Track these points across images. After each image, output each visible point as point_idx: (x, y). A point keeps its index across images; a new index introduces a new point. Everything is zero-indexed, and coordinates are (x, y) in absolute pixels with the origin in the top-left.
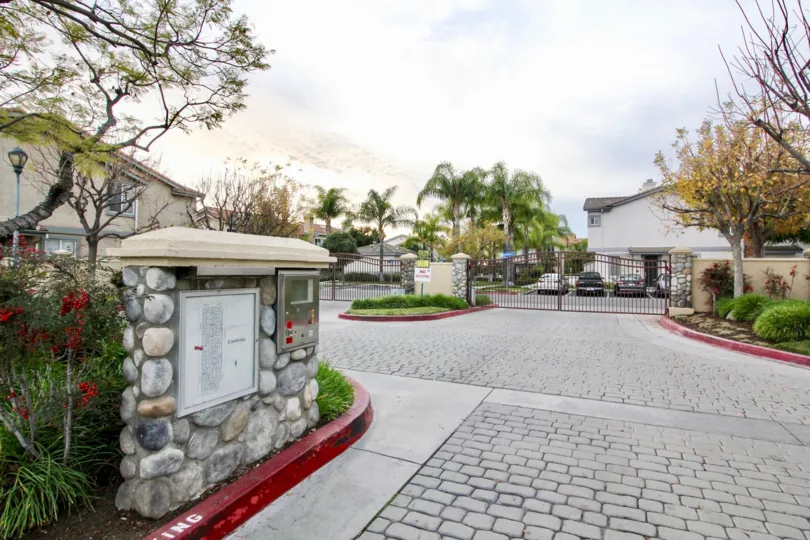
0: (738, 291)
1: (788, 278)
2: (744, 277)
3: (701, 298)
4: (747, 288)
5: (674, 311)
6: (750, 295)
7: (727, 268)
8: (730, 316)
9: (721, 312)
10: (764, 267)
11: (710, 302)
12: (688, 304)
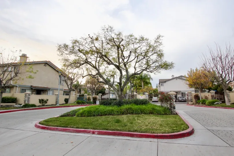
0: (201, 99)
1: (208, 97)
2: (201, 96)
3: (194, 100)
4: (202, 98)
5: (189, 103)
6: (203, 99)
7: (198, 95)
8: (200, 103)
9: (199, 103)
10: (204, 94)
11: (196, 101)
12: (192, 102)
